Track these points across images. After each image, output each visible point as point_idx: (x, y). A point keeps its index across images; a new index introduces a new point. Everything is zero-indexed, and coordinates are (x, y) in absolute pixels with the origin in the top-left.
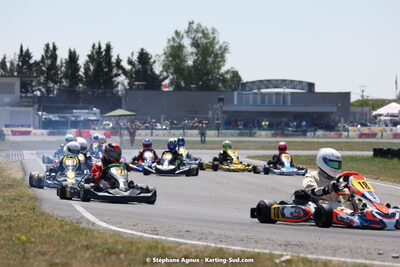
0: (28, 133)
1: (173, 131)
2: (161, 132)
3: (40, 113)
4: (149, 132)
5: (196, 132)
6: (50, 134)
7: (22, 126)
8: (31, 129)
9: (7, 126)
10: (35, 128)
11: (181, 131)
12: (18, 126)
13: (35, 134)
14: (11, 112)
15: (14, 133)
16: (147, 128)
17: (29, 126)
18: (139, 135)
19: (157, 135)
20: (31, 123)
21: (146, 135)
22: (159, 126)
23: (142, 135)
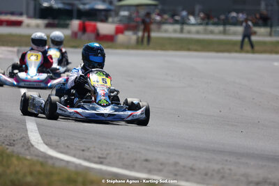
0: (19, 24)
1: (211, 28)
2: (194, 29)
4: (177, 27)
5: (240, 29)
6: (49, 26)
7: (13, 14)
8: (24, 19)
10: (29, 17)
11: (221, 28)
12: (6, 13)
13: (28, 26)
16: (176, 22)
17: (21, 14)
18: (166, 31)
19: (189, 32)
20: (24, 10)
21: (175, 31)
22: (192, 20)
23: (170, 31)
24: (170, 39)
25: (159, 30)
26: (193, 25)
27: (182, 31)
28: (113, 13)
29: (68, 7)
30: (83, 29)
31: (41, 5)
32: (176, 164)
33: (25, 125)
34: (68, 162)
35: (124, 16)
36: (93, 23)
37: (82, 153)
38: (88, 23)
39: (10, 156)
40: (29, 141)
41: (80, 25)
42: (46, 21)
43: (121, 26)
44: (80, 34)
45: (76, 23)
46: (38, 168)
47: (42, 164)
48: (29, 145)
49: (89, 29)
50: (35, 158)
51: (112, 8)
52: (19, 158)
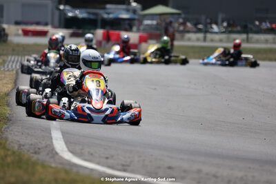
0: (44, 34)
2: (217, 37)
3: (62, 7)
4: (201, 35)
6: (73, 35)
7: (38, 24)
8: (48, 28)
9: (17, 23)
10: (55, 27)
11: (244, 36)
12: (32, 24)
14: (24, 5)
15: (26, 33)
16: (199, 31)
17: (46, 24)
18: (189, 40)
19: (212, 40)
20: (49, 20)
21: (198, 40)
22: (215, 28)
23: (193, 39)
24: (193, 47)
25: (182, 38)
26: (216, 33)
27: (205, 39)
28: (136, 22)
29: (92, 17)
30: (107, 38)
31: (65, 14)
32: (199, 171)
33: (50, 134)
34: (92, 170)
35: (147, 25)
36: (117, 32)
37: (106, 160)
38: (112, 32)
39: (35, 164)
40: (53, 149)
41: (104, 34)
42: (70, 31)
43: (145, 35)
44: (104, 43)
45: (100, 32)
46: (63, 175)
47: (67, 172)
48: (53, 153)
49: (113, 38)
50: (60, 166)
51: (136, 17)
52: (44, 166)
